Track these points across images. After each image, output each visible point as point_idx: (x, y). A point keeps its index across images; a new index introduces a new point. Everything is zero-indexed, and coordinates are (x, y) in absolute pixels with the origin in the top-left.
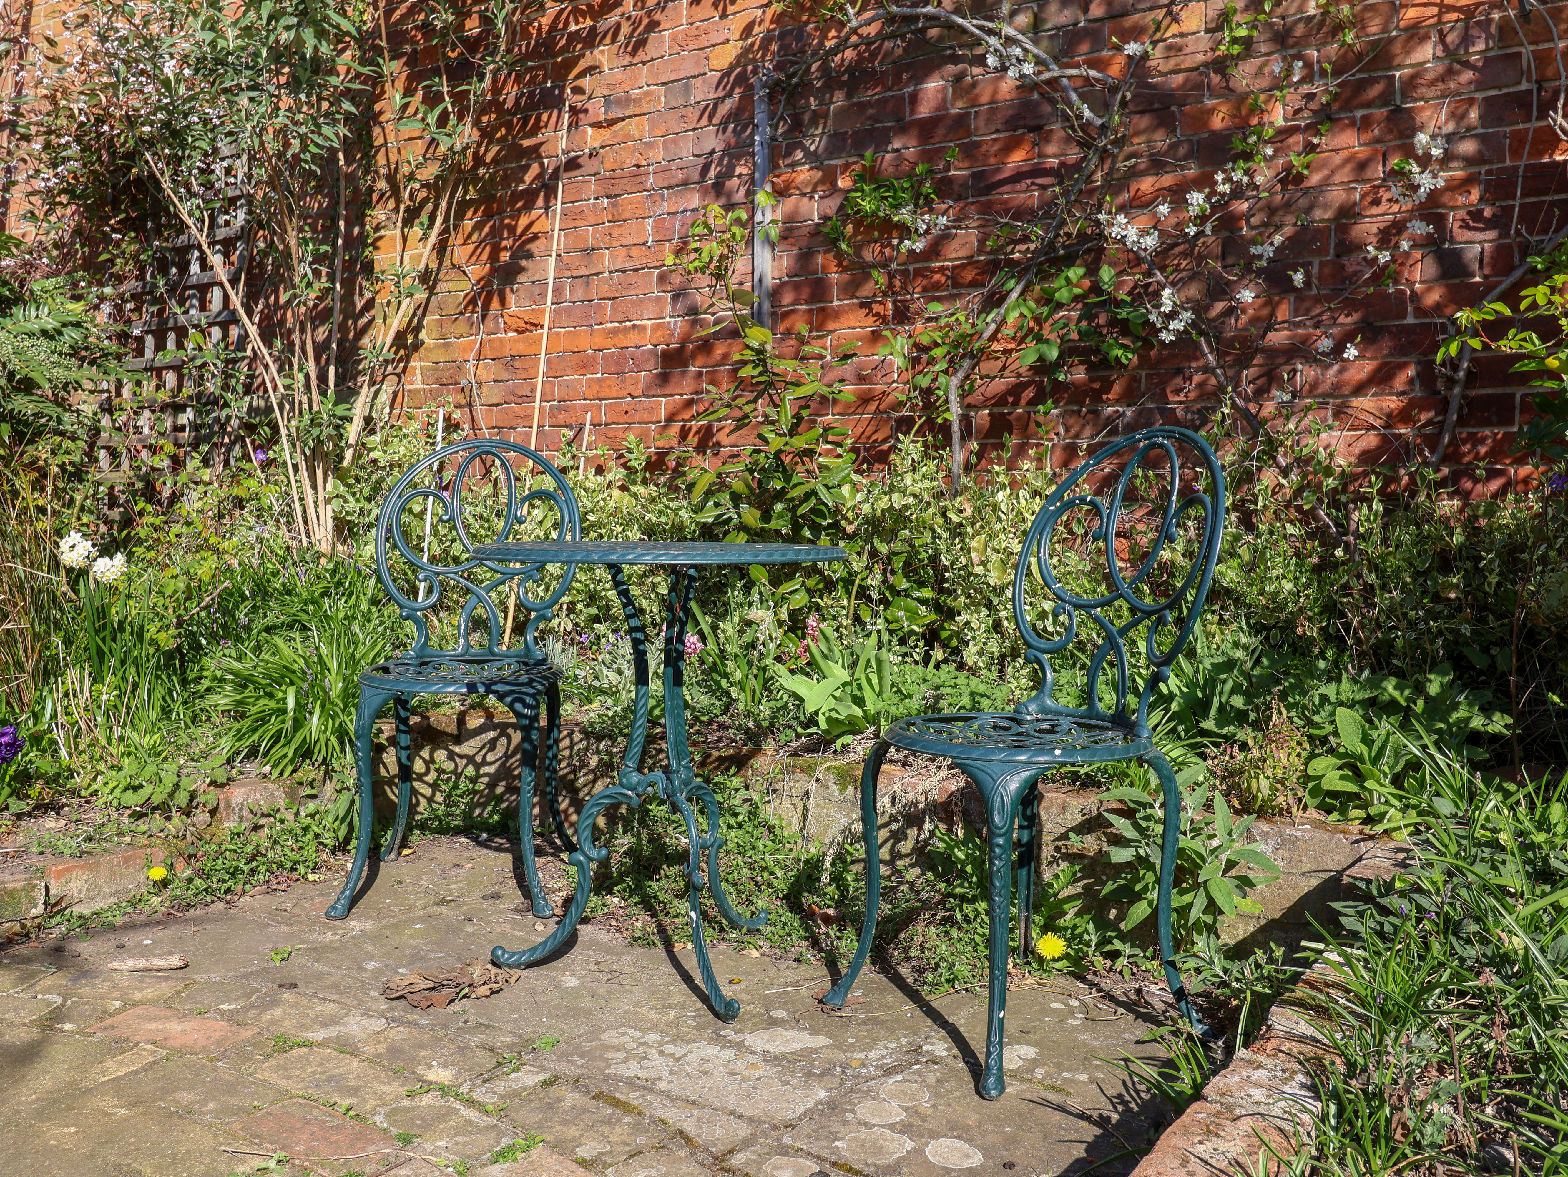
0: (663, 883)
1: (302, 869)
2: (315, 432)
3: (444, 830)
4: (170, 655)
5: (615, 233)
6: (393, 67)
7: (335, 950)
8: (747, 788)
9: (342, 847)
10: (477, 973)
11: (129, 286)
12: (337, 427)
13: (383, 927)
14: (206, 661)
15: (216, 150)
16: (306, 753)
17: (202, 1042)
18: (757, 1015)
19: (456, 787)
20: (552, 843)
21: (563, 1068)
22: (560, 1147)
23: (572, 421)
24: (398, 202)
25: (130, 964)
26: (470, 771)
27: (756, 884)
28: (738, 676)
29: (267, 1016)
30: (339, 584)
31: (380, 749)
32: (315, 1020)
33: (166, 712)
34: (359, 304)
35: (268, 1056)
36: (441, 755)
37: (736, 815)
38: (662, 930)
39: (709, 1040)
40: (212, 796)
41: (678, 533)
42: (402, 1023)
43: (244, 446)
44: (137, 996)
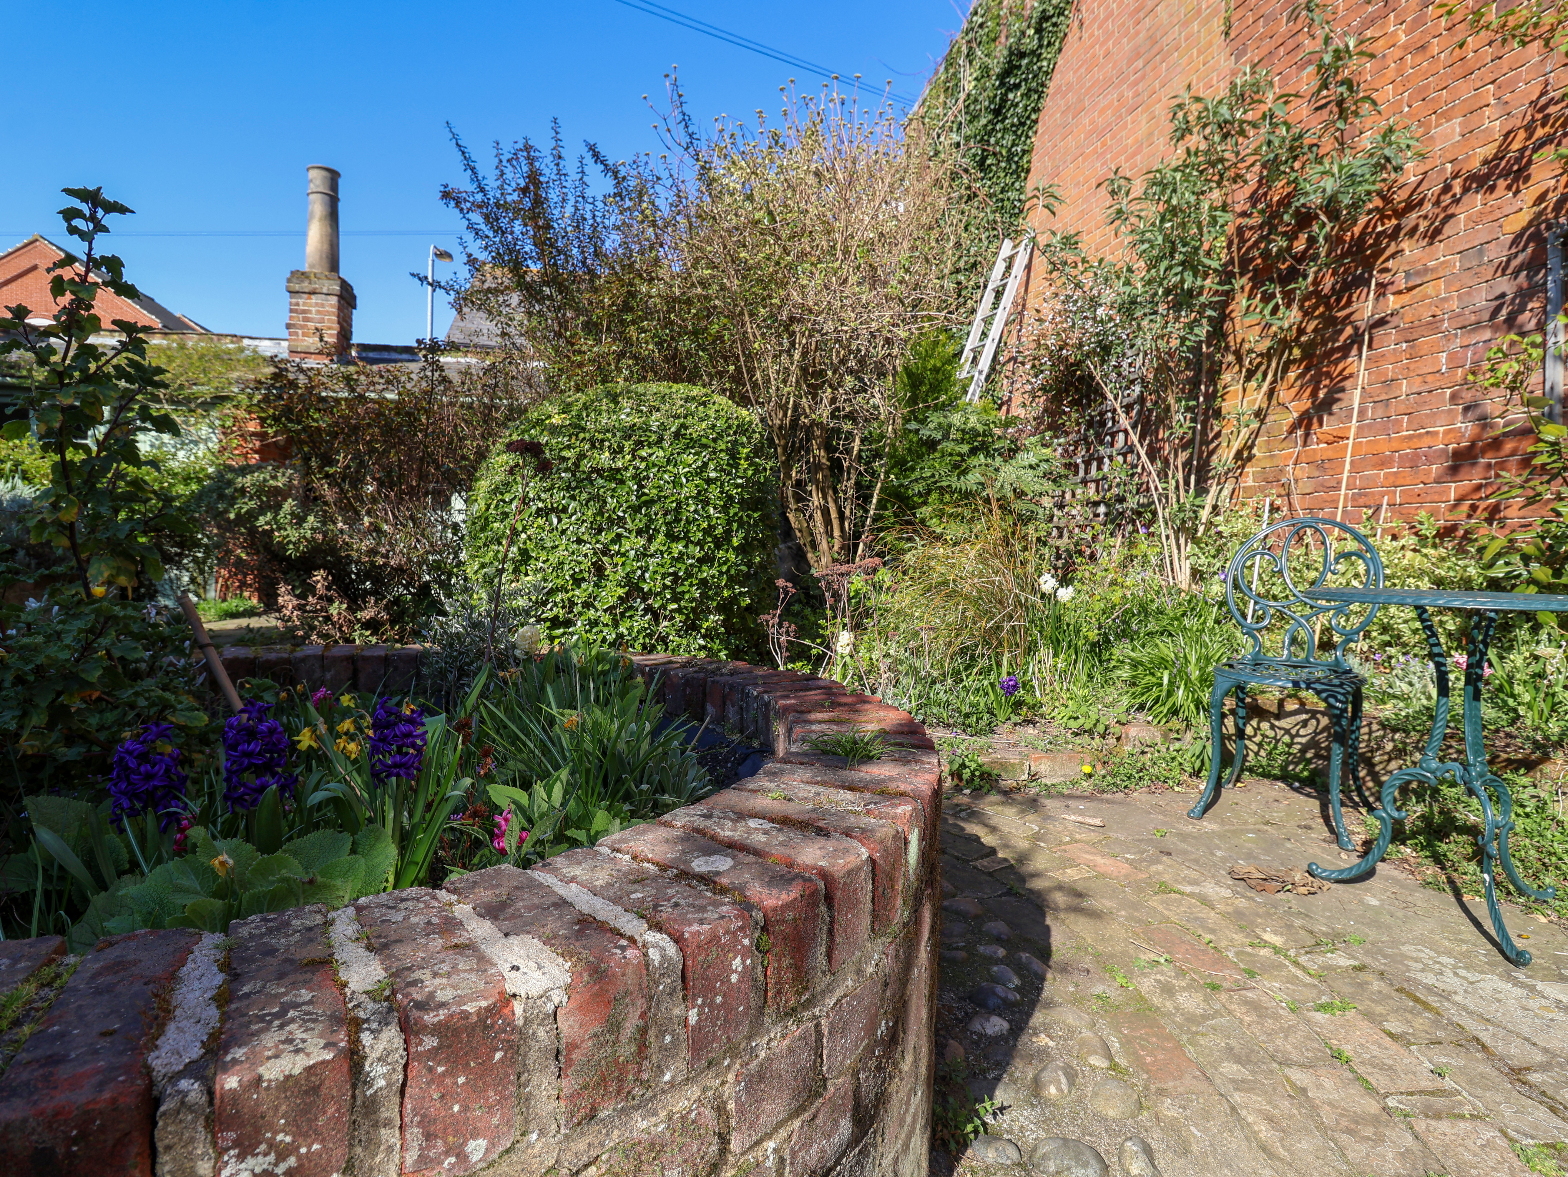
0: (1452, 846)
1: (1171, 783)
2: (1181, 515)
3: (1266, 775)
4: (1094, 645)
5: (1412, 367)
6: (1242, 282)
7: (1195, 838)
8: (1535, 786)
9: (1196, 774)
10: (1298, 877)
11: (1073, 437)
12: (1195, 512)
13: (1228, 831)
14: (1113, 650)
15: (1124, 354)
16: (1175, 712)
17: (1116, 874)
18: (1548, 968)
19: (1275, 748)
20: (1351, 799)
21: (1368, 961)
22: (1368, 1016)
23: (1372, 503)
24: (1241, 366)
25: (1073, 817)
26: (1286, 738)
27: (1544, 864)
28: (1527, 698)
29: (1153, 868)
30: (1193, 609)
31: (1223, 716)
32: (1184, 879)
33: (1090, 677)
34: (1211, 436)
35: (1156, 893)
36: (1265, 725)
37: (1523, 806)
38: (1451, 882)
39: (1501, 976)
40: (1117, 729)
41: (1466, 584)
42: (1243, 896)
43: (1134, 524)
44: (1078, 837)
